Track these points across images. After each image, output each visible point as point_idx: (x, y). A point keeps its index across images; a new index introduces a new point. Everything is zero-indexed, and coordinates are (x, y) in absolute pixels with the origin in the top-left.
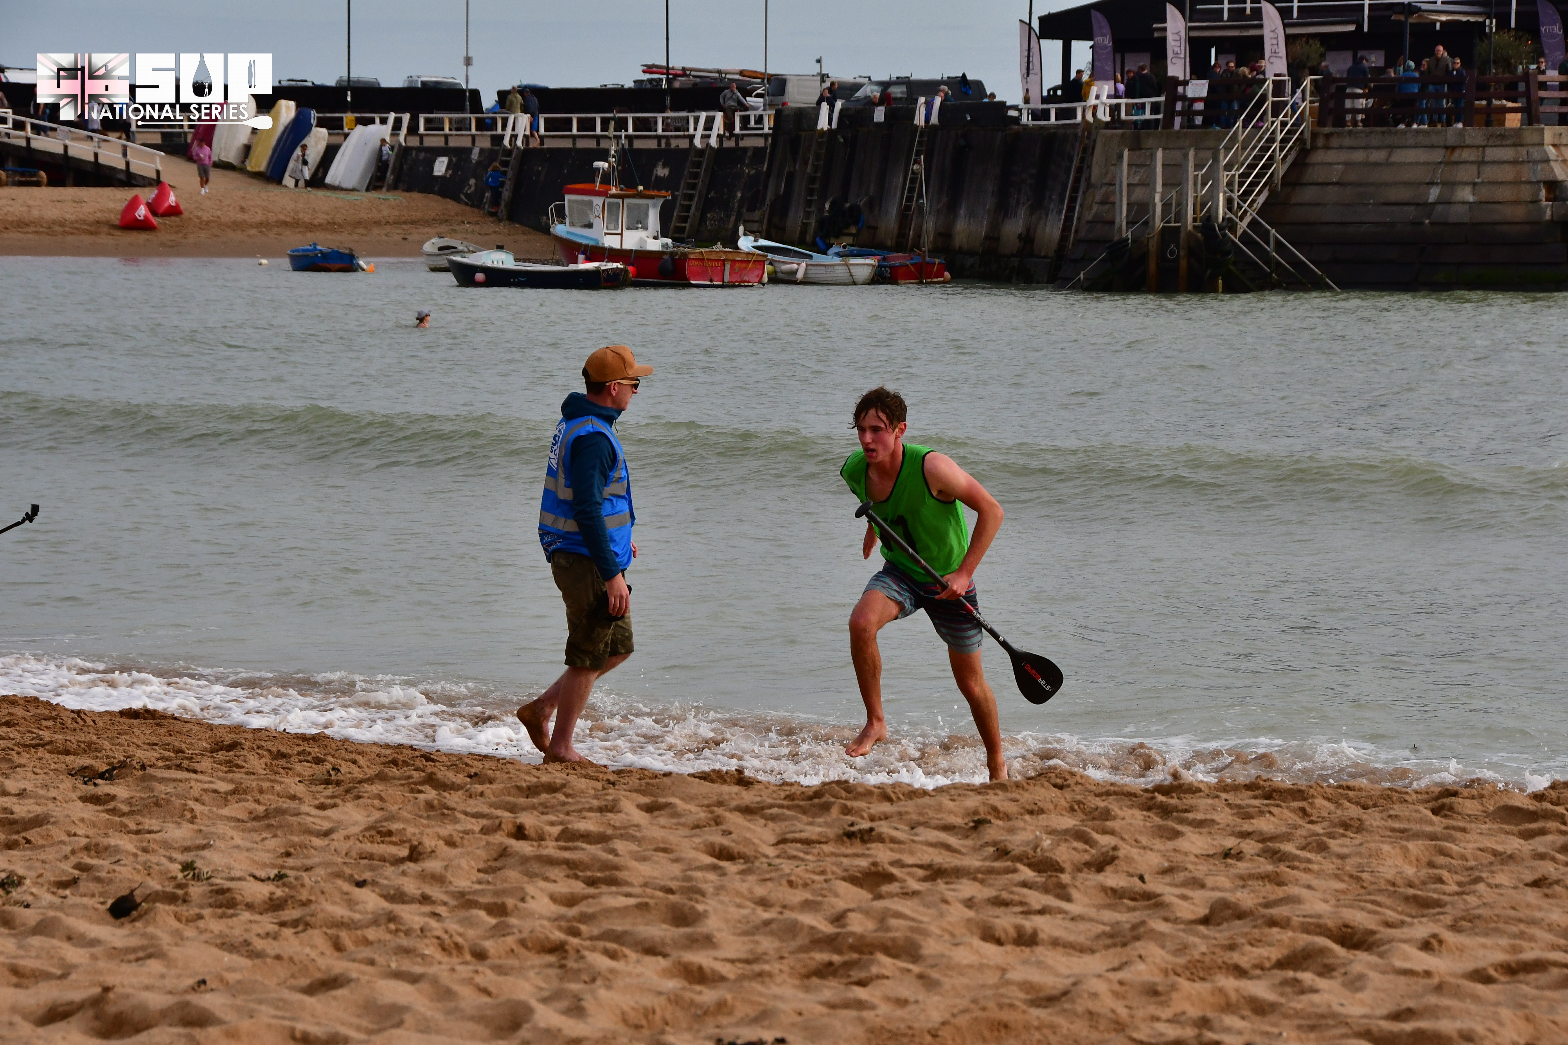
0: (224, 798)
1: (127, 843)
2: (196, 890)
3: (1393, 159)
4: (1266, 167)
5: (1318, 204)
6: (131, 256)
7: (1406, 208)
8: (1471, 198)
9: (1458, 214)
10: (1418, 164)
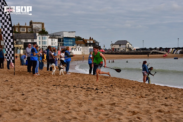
0: (172, 92)
1: (166, 94)
2: (170, 97)
6: (164, 58)
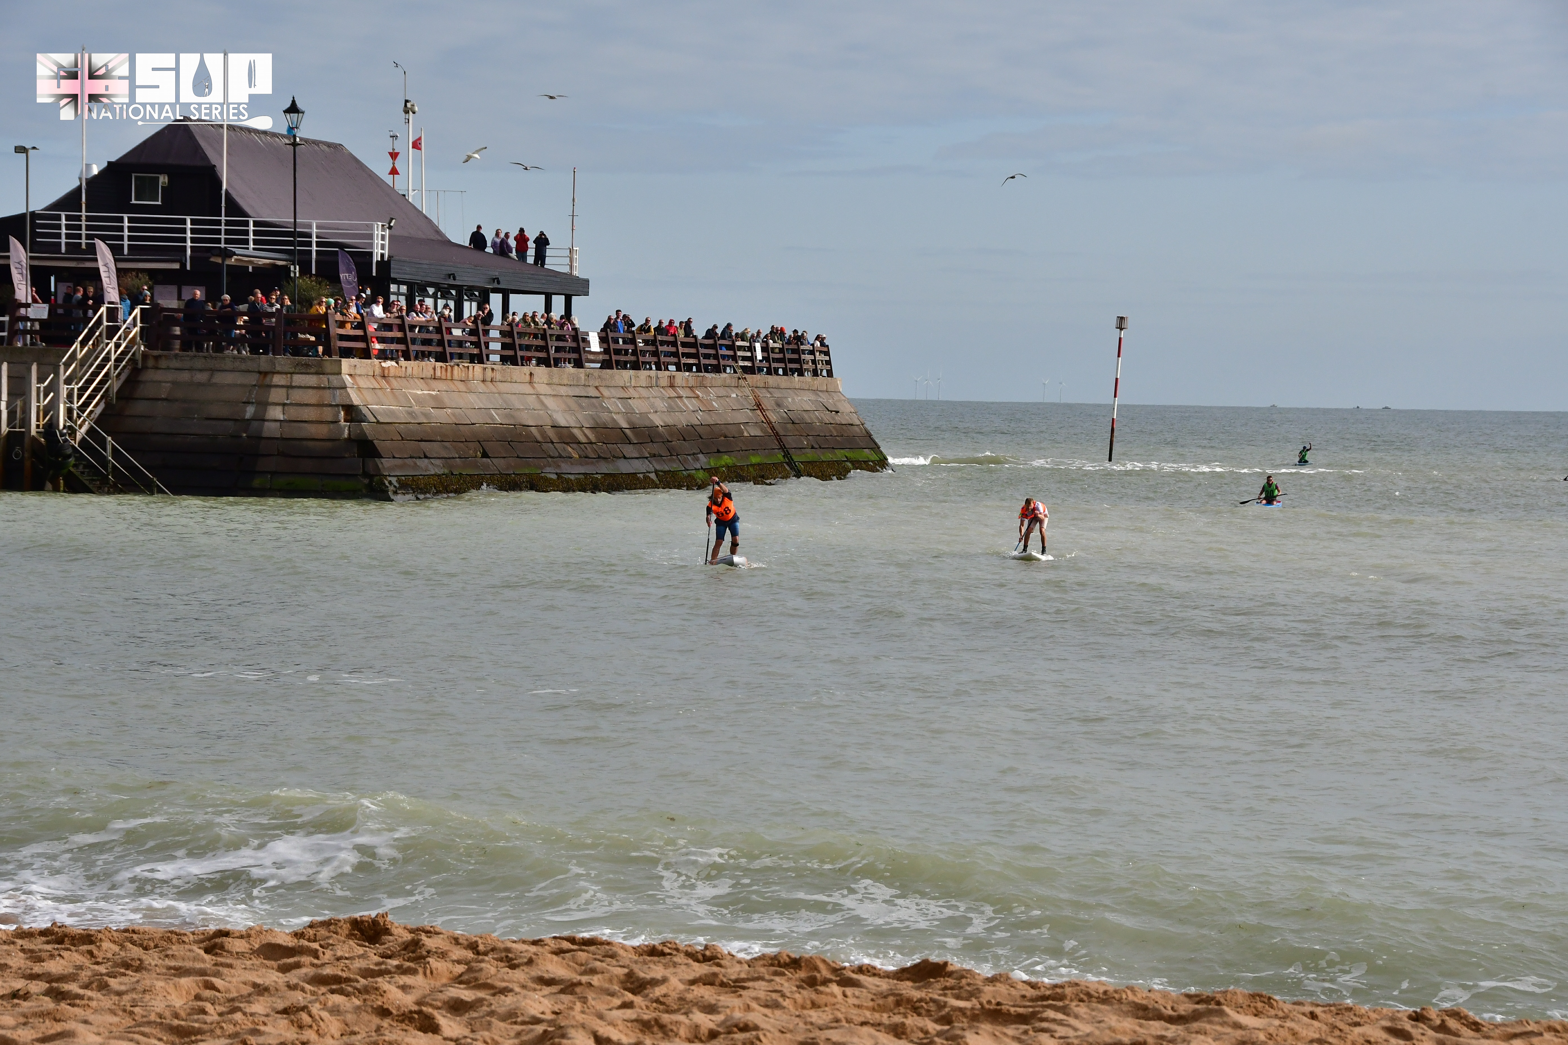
3: (214, 381)
4: (102, 382)
5: (150, 417)
7: (226, 423)
8: (281, 417)
9: (271, 429)
10: (236, 385)
